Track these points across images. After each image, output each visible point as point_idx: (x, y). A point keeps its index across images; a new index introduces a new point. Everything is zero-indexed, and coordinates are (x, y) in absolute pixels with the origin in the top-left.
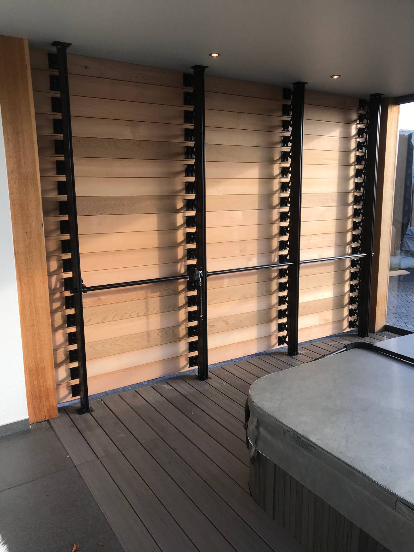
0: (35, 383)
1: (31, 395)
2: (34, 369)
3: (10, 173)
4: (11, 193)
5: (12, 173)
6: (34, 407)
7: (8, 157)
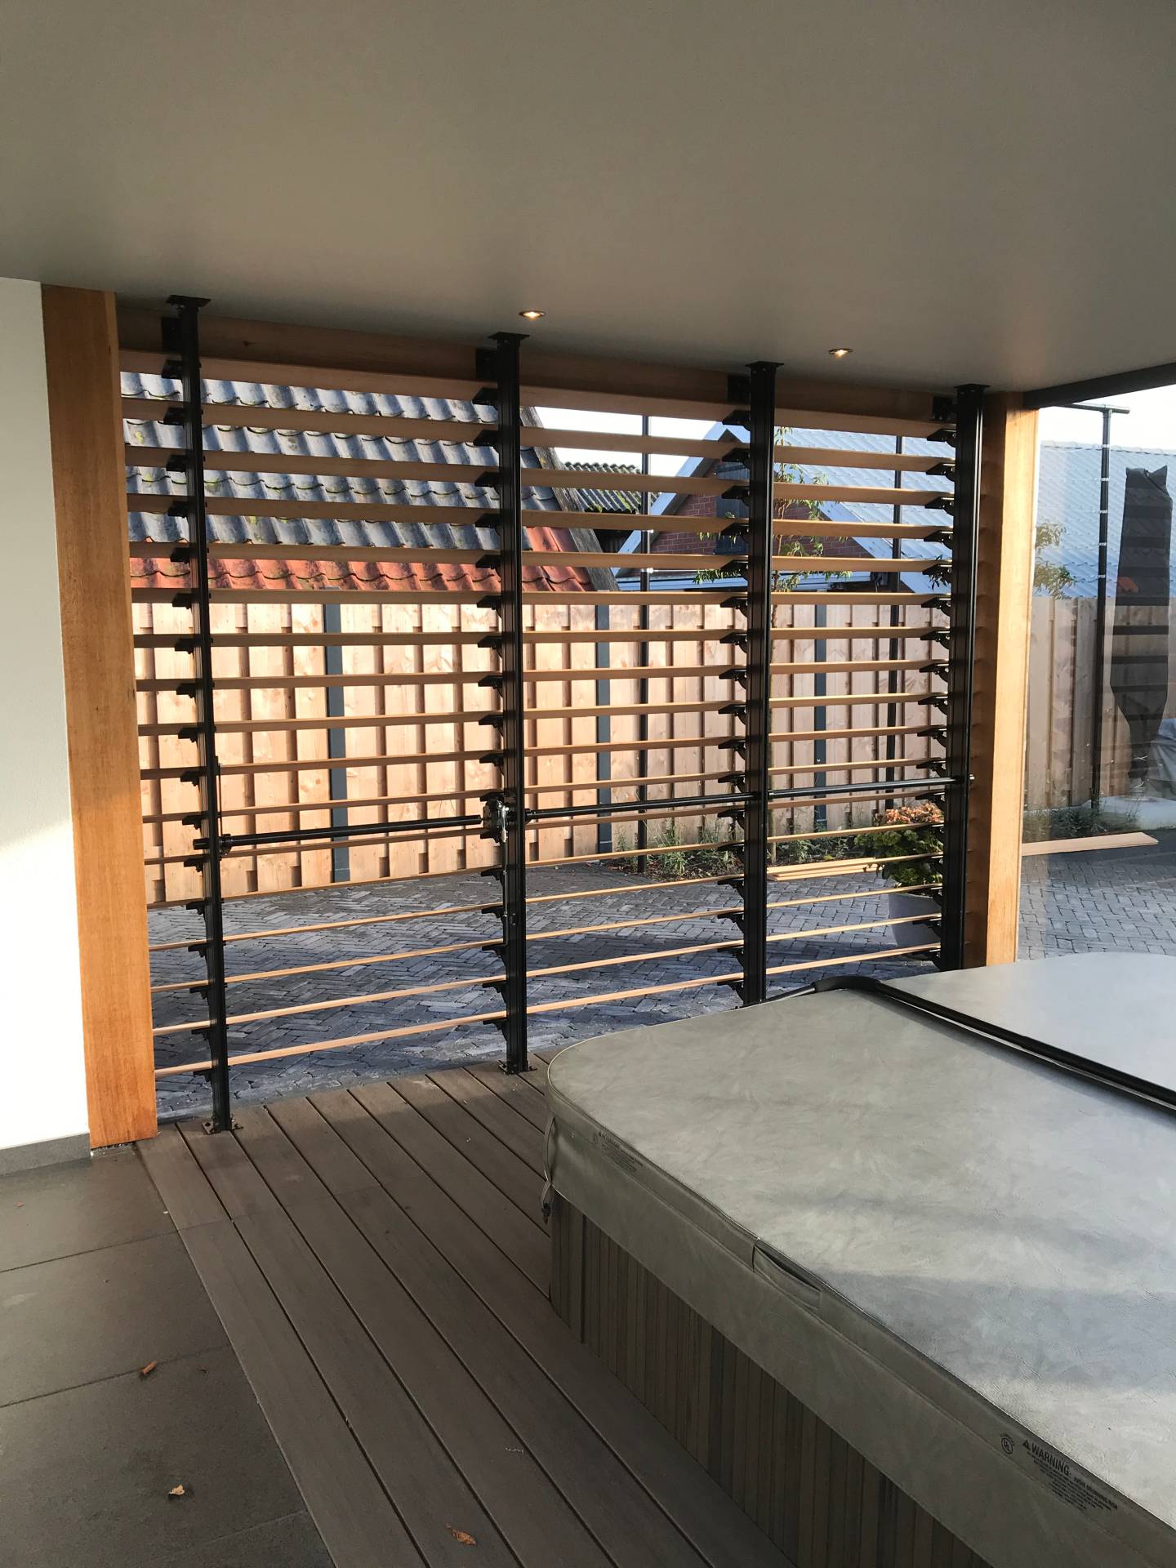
0: (108, 1052)
1: (96, 1081)
2: (105, 1020)
3: (66, 578)
4: (66, 622)
5: (70, 578)
6: (102, 1110)
7: (63, 544)
